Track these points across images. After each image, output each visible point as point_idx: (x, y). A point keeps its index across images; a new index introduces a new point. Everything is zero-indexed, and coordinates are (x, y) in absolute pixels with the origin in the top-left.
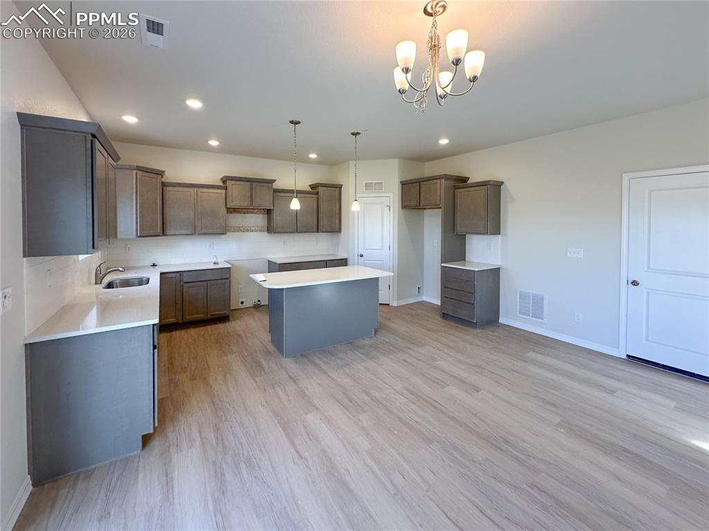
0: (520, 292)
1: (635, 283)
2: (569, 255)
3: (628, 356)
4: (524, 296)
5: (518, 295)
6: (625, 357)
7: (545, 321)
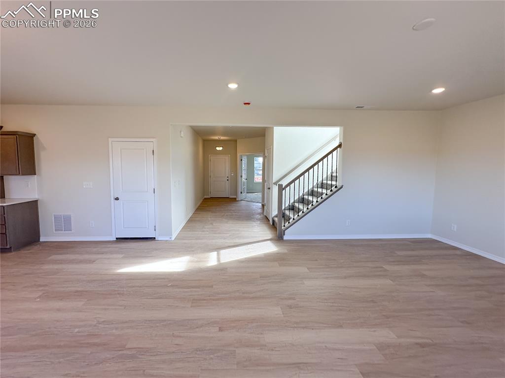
0: (54, 215)
1: (117, 199)
2: (84, 187)
3: (117, 238)
4: (57, 218)
5: (53, 218)
6: (115, 239)
7: (73, 231)
